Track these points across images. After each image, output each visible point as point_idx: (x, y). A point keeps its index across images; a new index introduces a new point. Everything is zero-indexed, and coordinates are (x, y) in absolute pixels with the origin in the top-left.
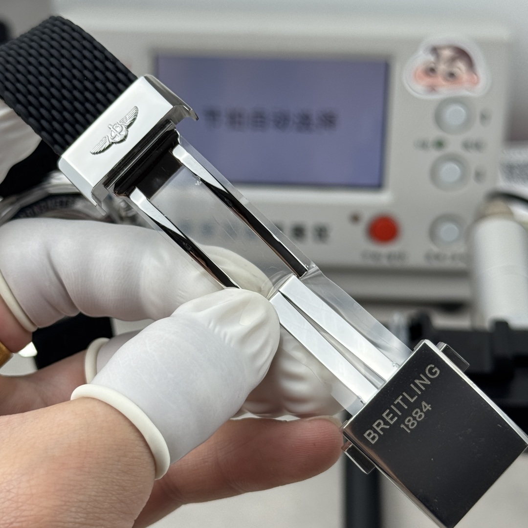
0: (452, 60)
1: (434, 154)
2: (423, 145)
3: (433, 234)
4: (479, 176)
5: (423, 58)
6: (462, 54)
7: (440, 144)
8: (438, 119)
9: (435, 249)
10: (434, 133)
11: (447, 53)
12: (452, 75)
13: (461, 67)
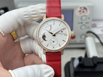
0: (84, 9)
1: (81, 25)
2: (79, 23)
3: (81, 37)
4: (88, 28)
5: (79, 9)
6: (85, 8)
7: (82, 23)
8: (81, 19)
9: (81, 40)
10: (81, 21)
11: (83, 8)
12: (83, 12)
13: (85, 10)
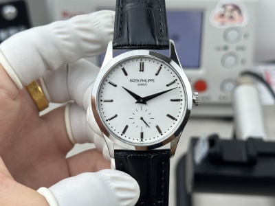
1: (223, 53)
2: (218, 49)
4: (243, 62)
6: (236, 8)
7: (226, 48)
8: (225, 37)
9: (223, 94)
10: (223, 43)
11: (230, 8)
12: (231, 17)
13: (236, 13)
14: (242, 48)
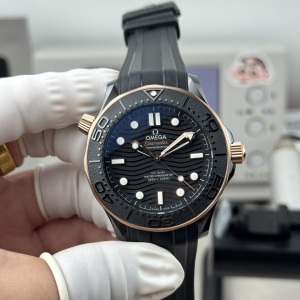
0: (254, 65)
1: (247, 117)
4: (272, 128)
5: (237, 65)
6: (259, 61)
10: (246, 106)
11: (250, 61)
12: (254, 74)
13: (259, 68)
14: (270, 112)
